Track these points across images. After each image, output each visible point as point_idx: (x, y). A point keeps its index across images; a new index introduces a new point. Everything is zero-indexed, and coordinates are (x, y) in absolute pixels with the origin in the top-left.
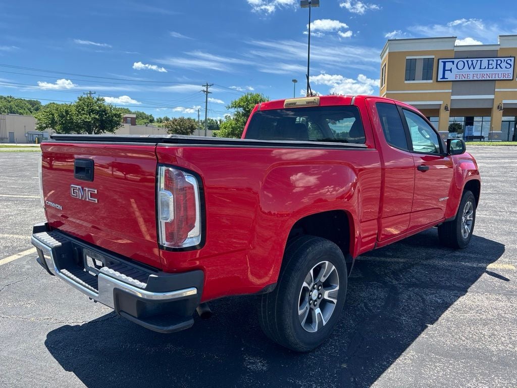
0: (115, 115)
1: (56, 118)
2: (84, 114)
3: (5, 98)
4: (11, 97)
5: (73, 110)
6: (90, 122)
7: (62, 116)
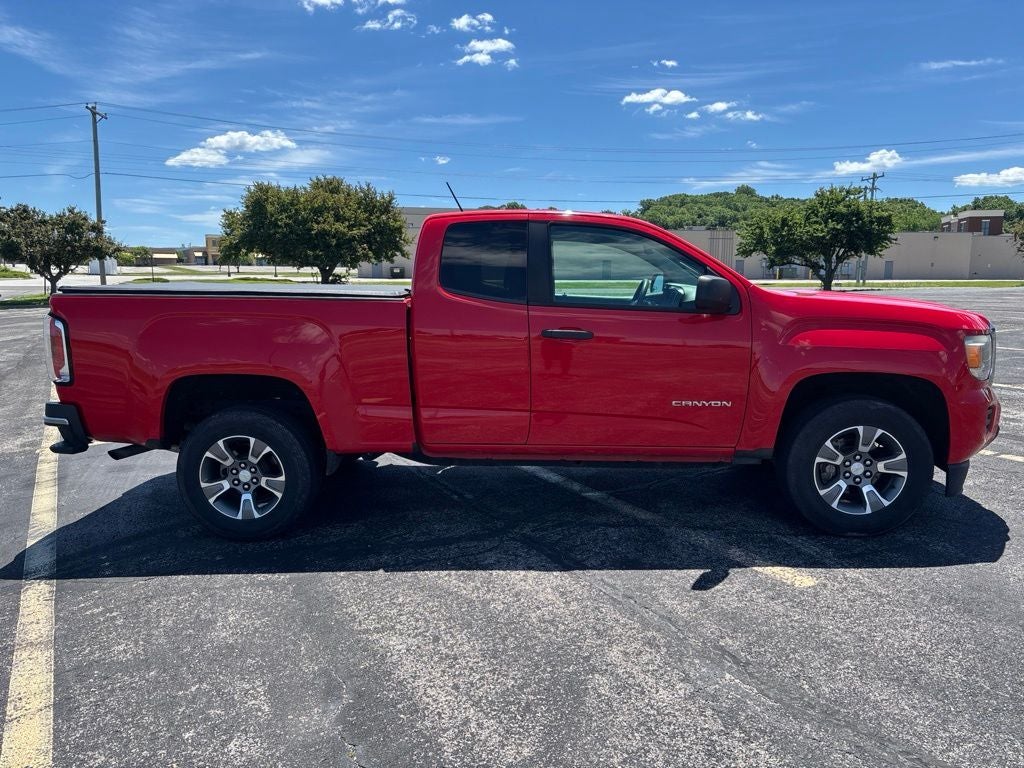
0: (880, 220)
1: (767, 234)
2: (816, 222)
3: (767, 200)
4: (777, 197)
5: (799, 217)
6: (824, 237)
7: (775, 230)
